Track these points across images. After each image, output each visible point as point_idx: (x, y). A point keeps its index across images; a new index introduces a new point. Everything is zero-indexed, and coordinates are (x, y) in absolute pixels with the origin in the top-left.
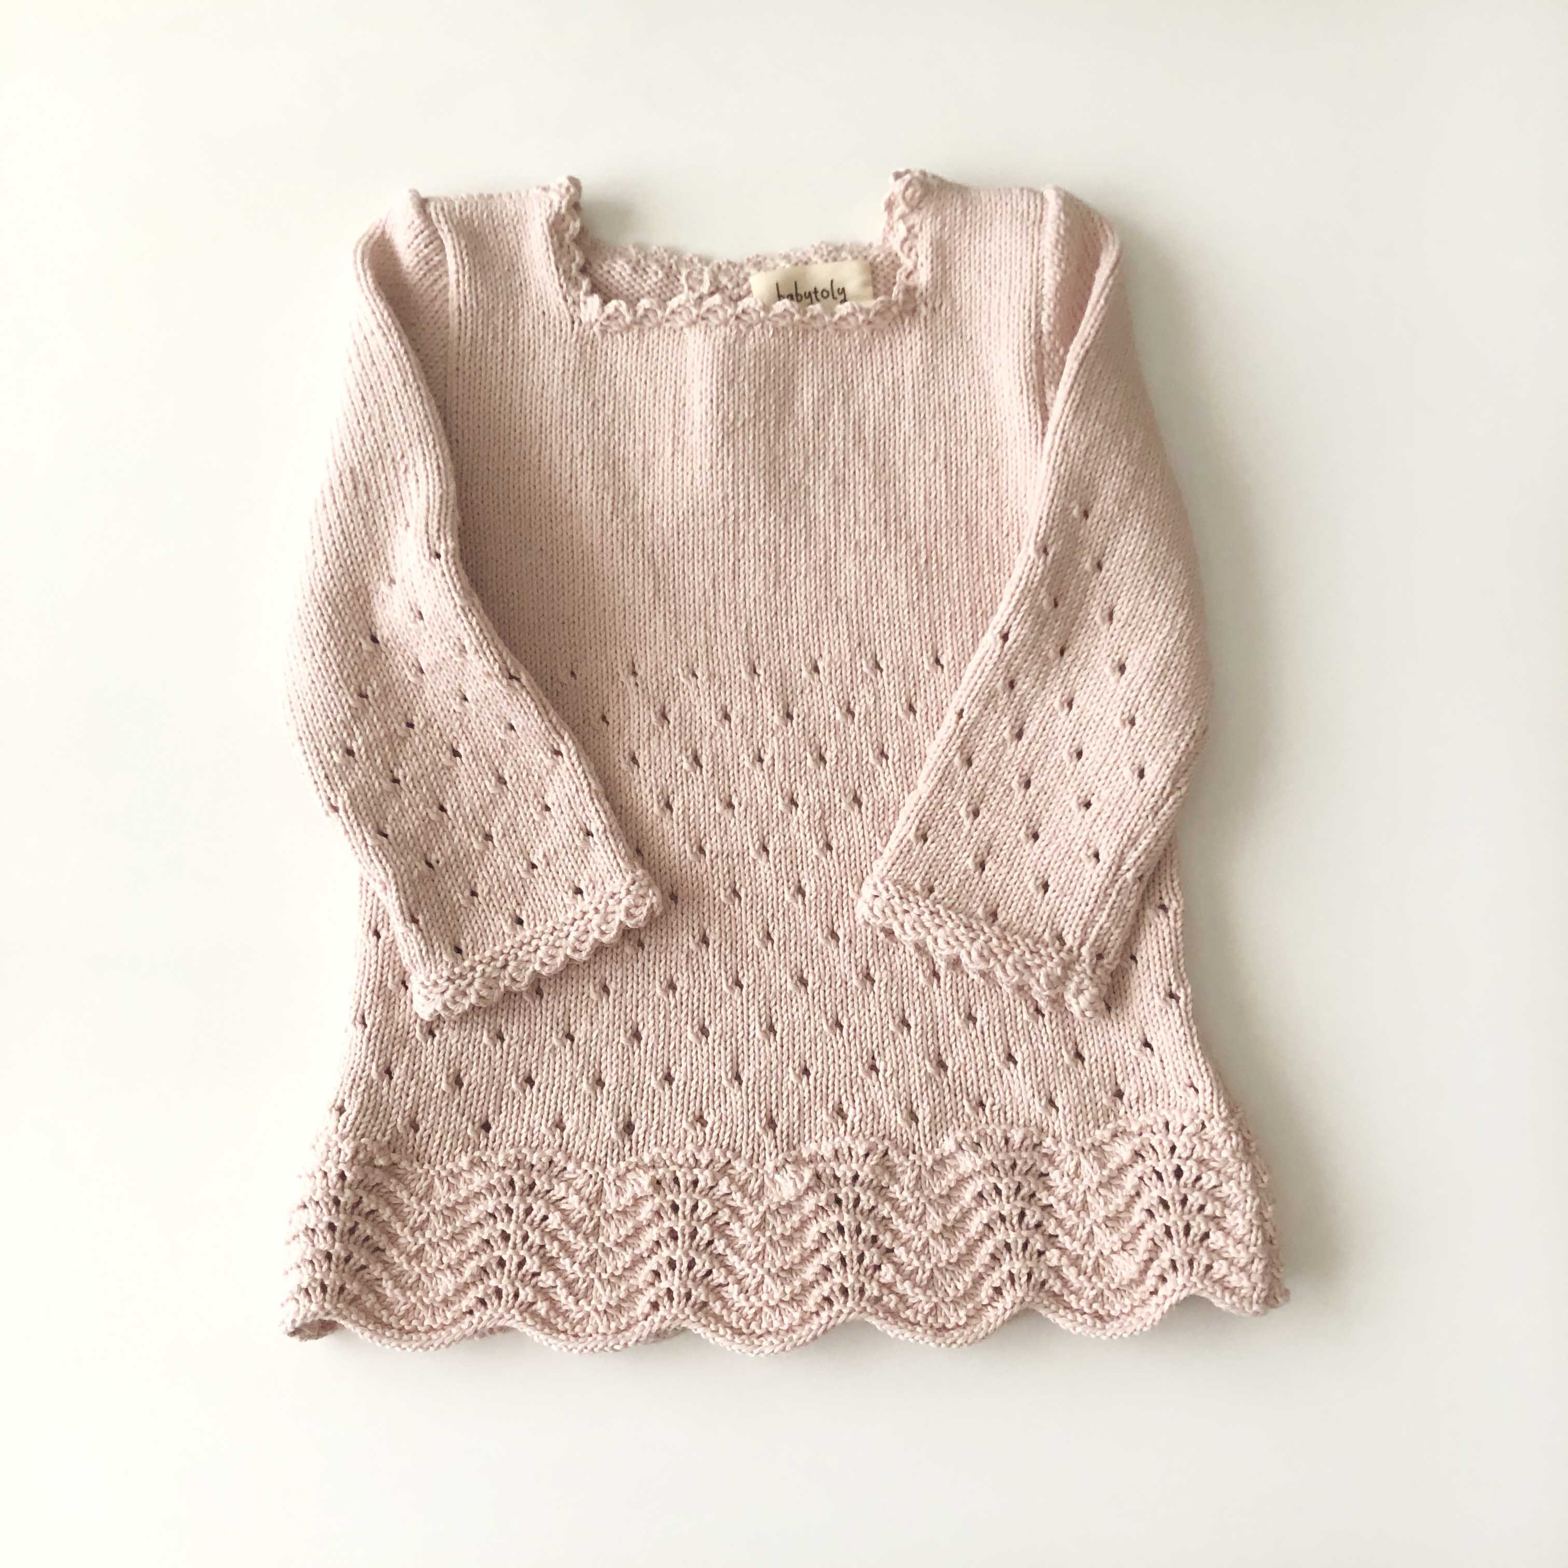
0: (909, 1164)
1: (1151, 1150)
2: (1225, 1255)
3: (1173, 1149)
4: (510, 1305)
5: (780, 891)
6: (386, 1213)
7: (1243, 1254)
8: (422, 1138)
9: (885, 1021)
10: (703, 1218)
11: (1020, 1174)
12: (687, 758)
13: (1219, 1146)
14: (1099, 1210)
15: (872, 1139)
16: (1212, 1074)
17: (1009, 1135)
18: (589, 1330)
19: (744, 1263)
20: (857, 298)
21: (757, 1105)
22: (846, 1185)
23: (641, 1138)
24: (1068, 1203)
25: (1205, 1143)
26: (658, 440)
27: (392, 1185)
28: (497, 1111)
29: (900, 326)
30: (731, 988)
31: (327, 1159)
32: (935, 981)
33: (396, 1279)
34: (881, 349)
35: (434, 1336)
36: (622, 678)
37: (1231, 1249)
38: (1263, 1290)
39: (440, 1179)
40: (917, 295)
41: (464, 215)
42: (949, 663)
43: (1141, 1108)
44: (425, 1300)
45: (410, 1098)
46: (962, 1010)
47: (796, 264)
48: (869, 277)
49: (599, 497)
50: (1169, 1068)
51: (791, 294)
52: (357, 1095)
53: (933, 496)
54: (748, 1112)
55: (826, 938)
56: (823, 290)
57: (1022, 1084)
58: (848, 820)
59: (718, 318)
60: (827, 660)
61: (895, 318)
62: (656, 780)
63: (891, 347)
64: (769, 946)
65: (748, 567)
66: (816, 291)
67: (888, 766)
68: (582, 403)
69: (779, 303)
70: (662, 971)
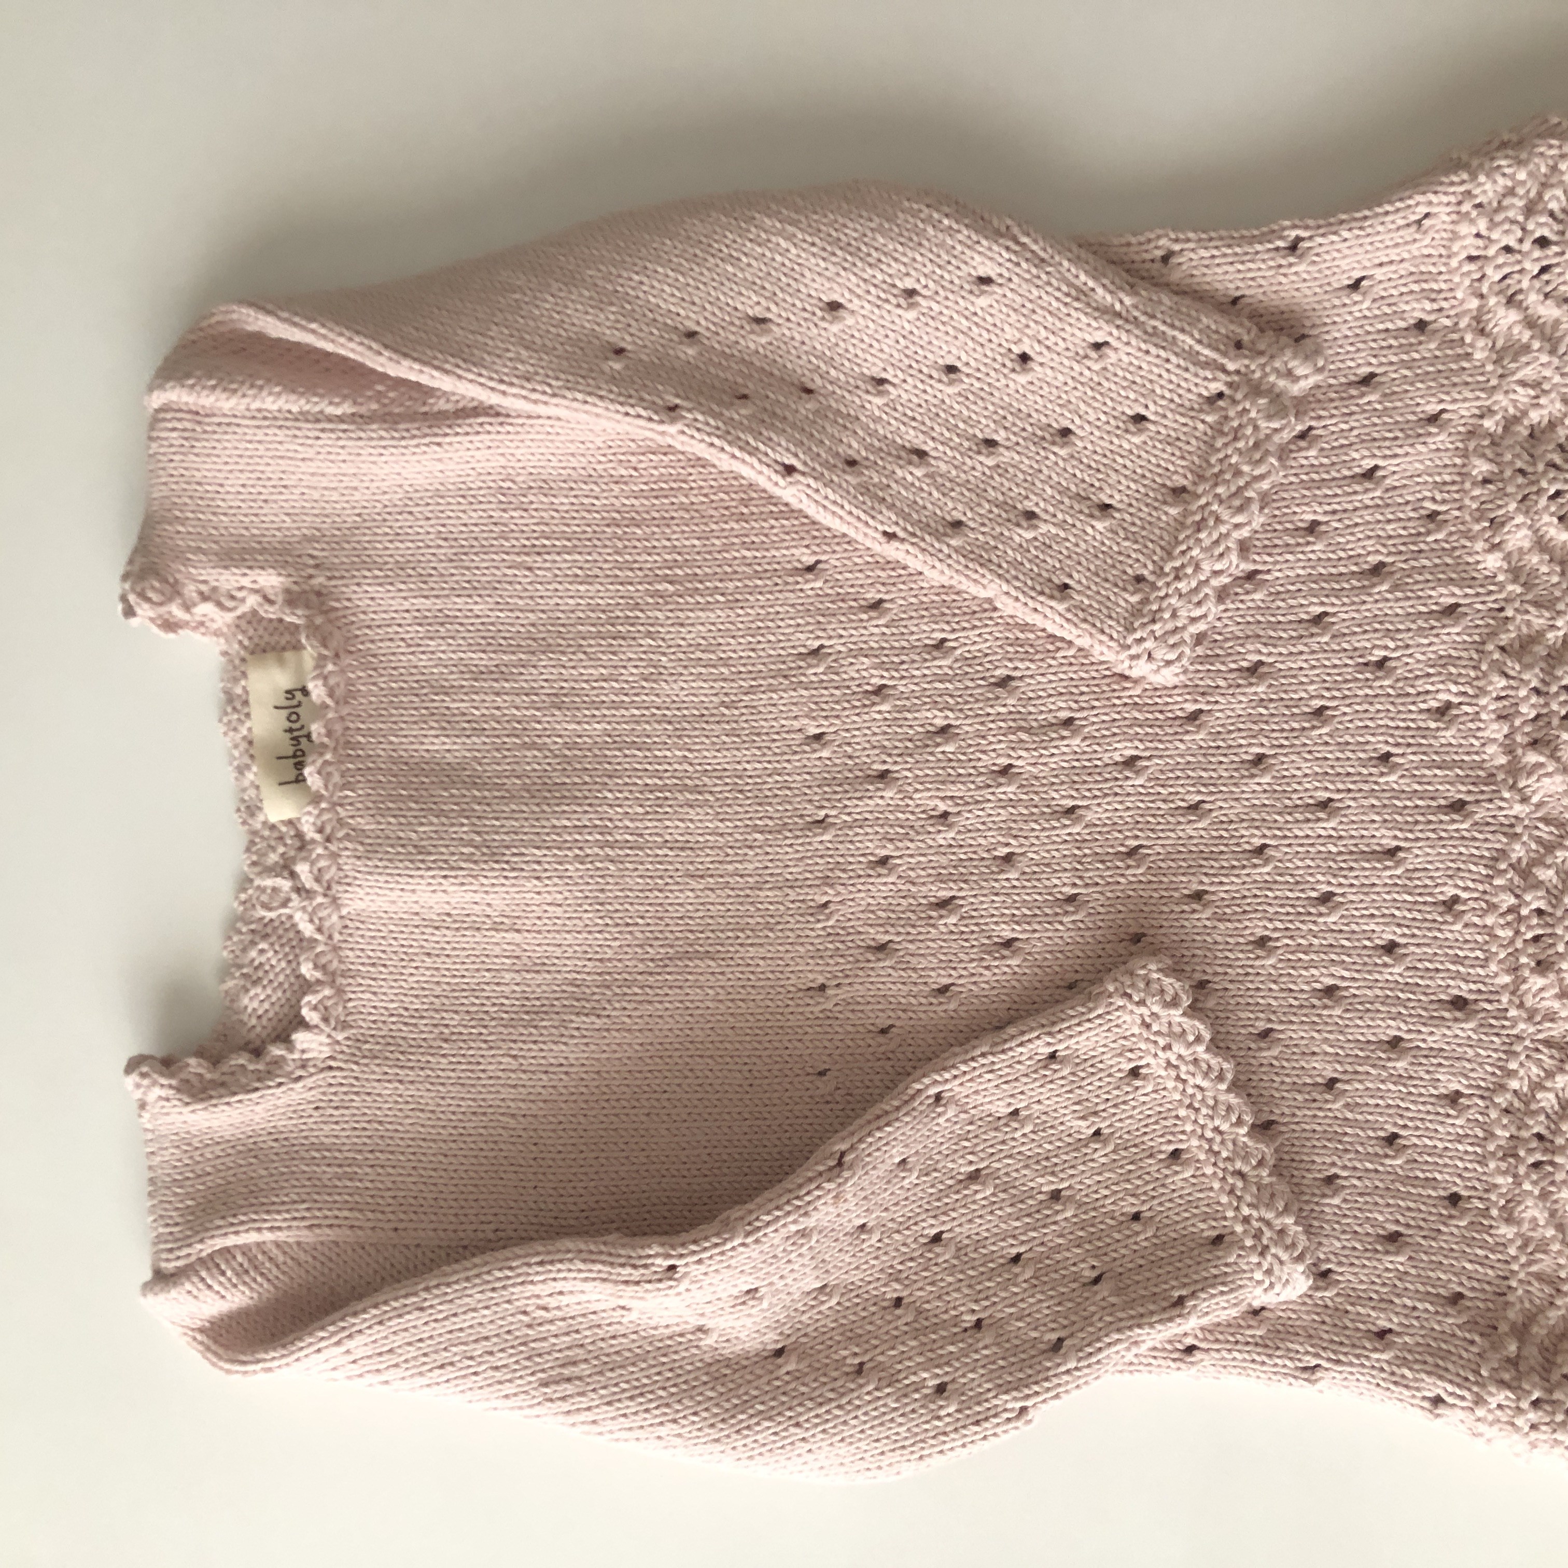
0: (1519, 617)
1: (1508, 281)
5: (1130, 790)
8: (1473, 1289)
9: (1316, 647)
11: (1534, 464)
12: (941, 917)
13: (1510, 184)
15: (1484, 667)
16: (1407, 193)
17: (1480, 478)
20: (299, 671)
21: (1432, 827)
22: (1547, 704)
23: (1473, 987)
25: (1505, 203)
26: (497, 950)
27: (1540, 1331)
28: (1433, 1183)
29: (340, 613)
30: (1267, 861)
31: (1513, 1424)
32: (1259, 577)
34: (372, 641)
36: (829, 1005)
39: (1530, 1263)
40: (295, 588)
41: (179, 1220)
42: (815, 553)
43: (1444, 295)
45: (1419, 1305)
46: (1301, 541)
47: (252, 757)
48: (270, 656)
49: (576, 1033)
50: (1394, 255)
51: (296, 764)
52: (1416, 1380)
53: (579, 572)
54: (1441, 838)
55: (1199, 727)
56: (289, 719)
57: (1408, 459)
58: (1031, 695)
59: (329, 867)
60: (806, 721)
61: (330, 621)
62: (972, 960)
63: (369, 627)
64: (1208, 806)
65: (675, 830)
66: (290, 730)
67: (956, 639)
68: (444, 1056)
69: (309, 781)
70: (1241, 955)
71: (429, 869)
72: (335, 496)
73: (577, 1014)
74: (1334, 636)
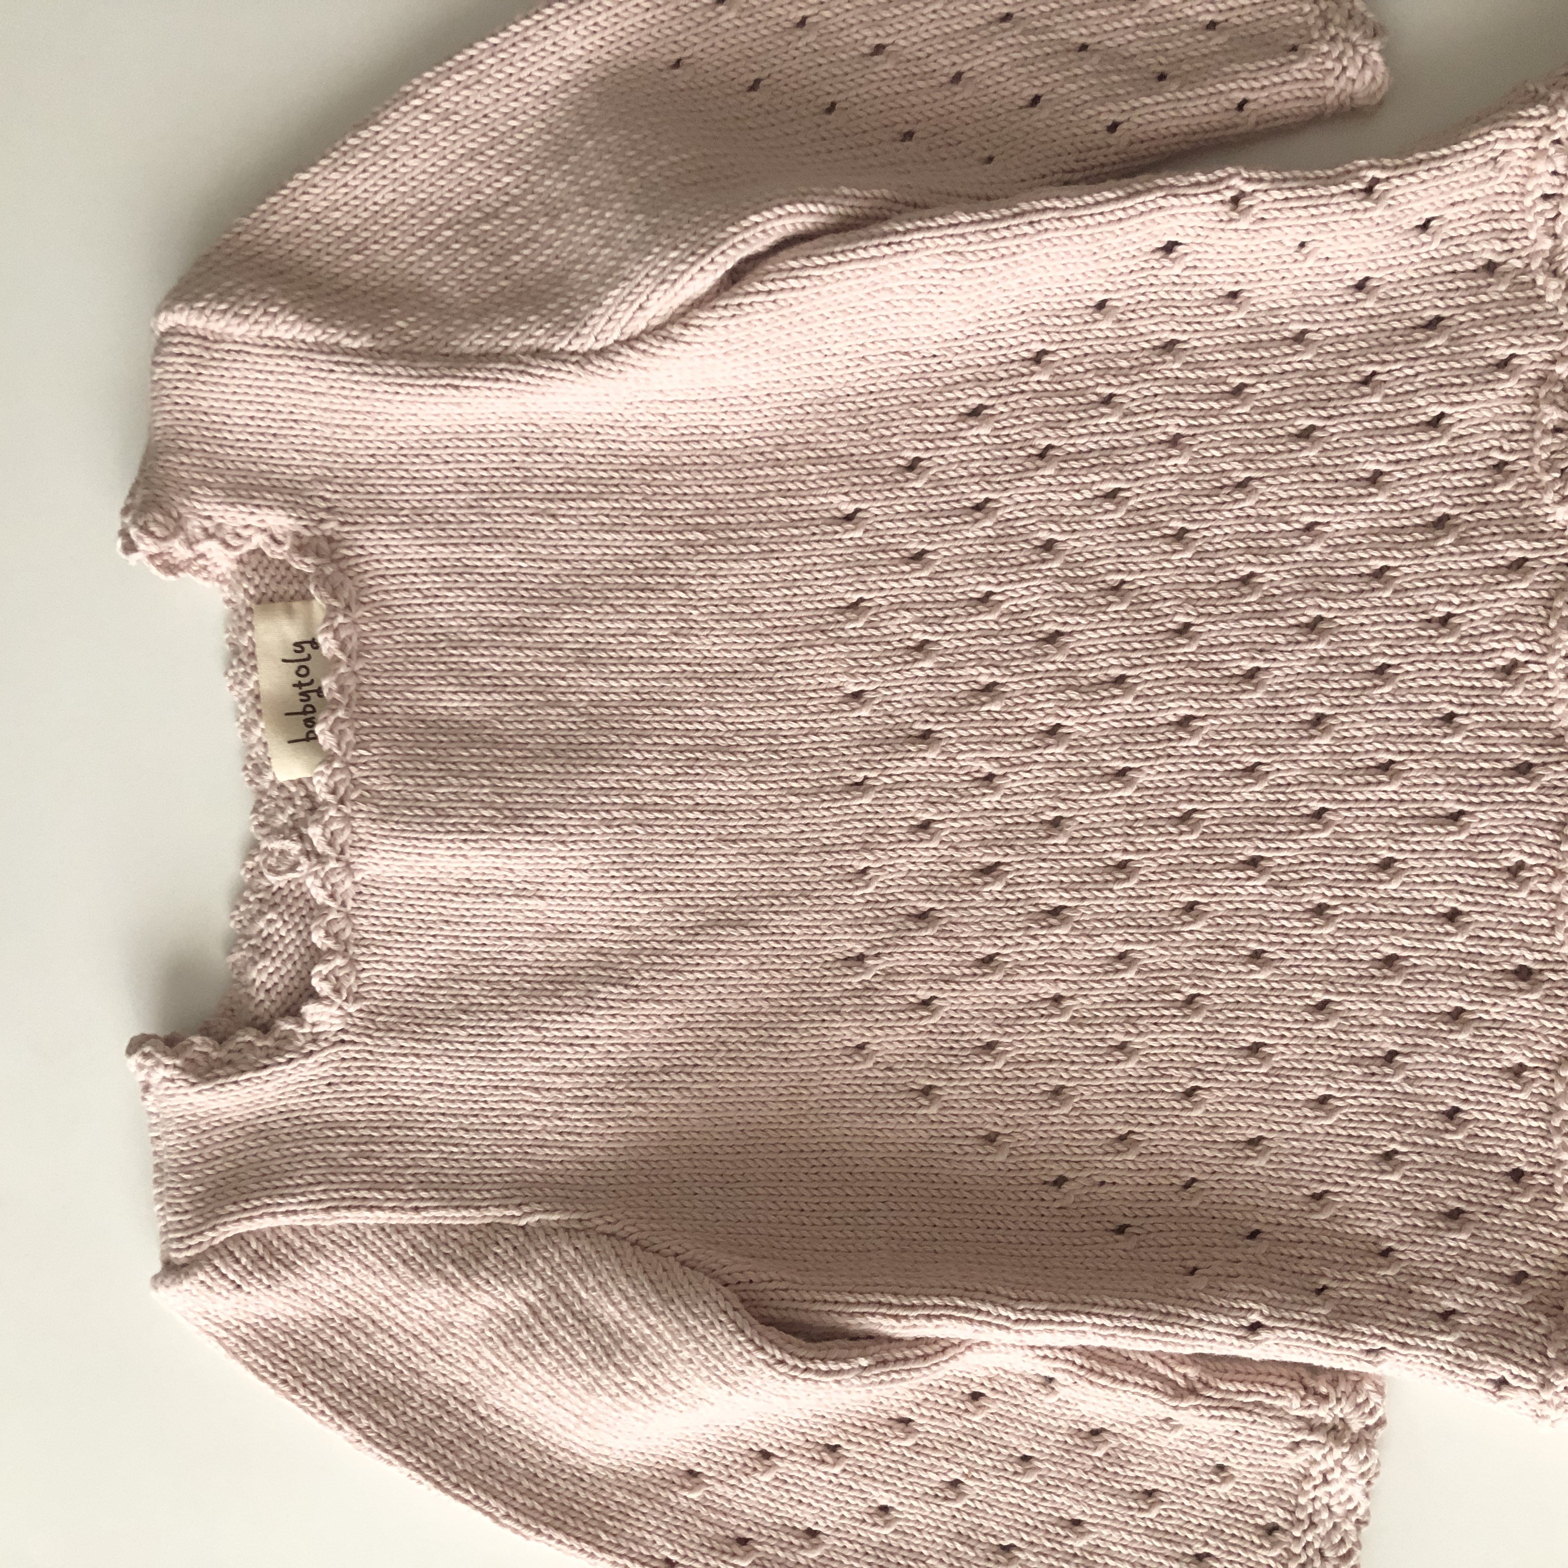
5: (1184, 752)
8: (1537, 1267)
9: (1377, 602)
12: (986, 884)
15: (1553, 624)
16: (1485, 130)
17: (1551, 426)
20: (309, 623)
21: (1497, 790)
23: (1538, 956)
26: (520, 918)
28: (1495, 1159)
29: (352, 562)
30: (1326, 825)
32: (1318, 528)
34: (387, 592)
36: (868, 977)
40: (306, 533)
42: (855, 501)
43: (1516, 235)
45: (1482, 1284)
46: (1362, 491)
47: (259, 712)
48: (279, 605)
49: (602, 1004)
50: (1467, 193)
51: (306, 721)
52: (1481, 1362)
53: (606, 520)
54: (1506, 802)
55: (1256, 686)
56: (297, 673)
57: (1476, 406)
58: (1082, 651)
59: (343, 830)
60: (845, 678)
61: (341, 571)
62: (1018, 929)
63: (383, 576)
64: (1264, 769)
65: (707, 792)
66: (299, 685)
67: (1002, 593)
68: (462, 1028)
69: (321, 741)
70: (1297, 924)
71: (449, 832)
72: (348, 435)
73: (604, 984)
74: (1395, 591)
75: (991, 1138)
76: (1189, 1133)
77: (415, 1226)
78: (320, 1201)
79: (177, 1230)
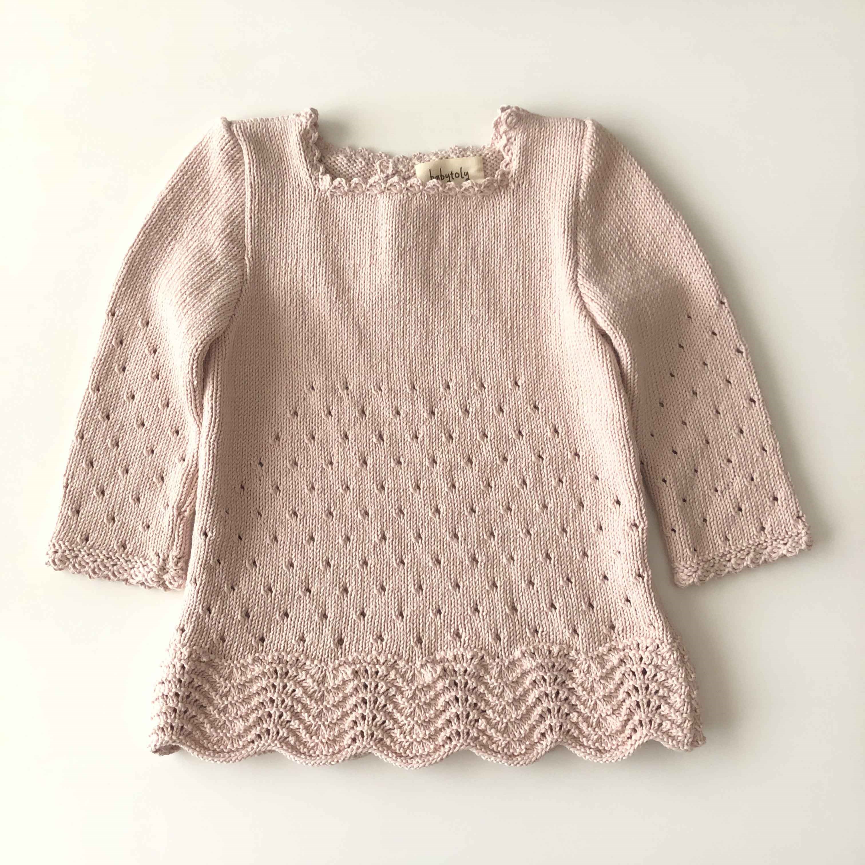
0: (495, 664)
1: (629, 659)
2: (670, 718)
3: (641, 659)
4: (274, 738)
5: (426, 511)
6: (207, 687)
7: (679, 718)
8: (227, 646)
9: (484, 584)
10: (381, 692)
11: (557, 671)
12: (376, 436)
13: (667, 658)
14: (600, 692)
15: (475, 650)
17: (551, 649)
18: (318, 753)
19: (403, 718)
20: (475, 178)
21: (412, 630)
22: (460, 675)
23: (347, 647)
24: (583, 687)
25: (659, 657)
26: (362, 257)
27: (211, 671)
28: (269, 631)
29: (499, 194)
30: (398, 565)
31: (175, 657)
32: (512, 561)
33: (212, 723)
34: (488, 207)
35: (232, 755)
36: (340, 391)
37: (673, 715)
38: (690, 738)
39: (237, 668)
40: (510, 176)
41: (252, 131)
42: (522, 385)
43: (625, 635)
44: (228, 735)
45: (221, 624)
46: (526, 578)
47: (442, 158)
48: (482, 166)
49: (329, 289)
50: (640, 614)
51: (438, 176)
52: (191, 622)
53: (515, 290)
54: (407, 634)
55: (452, 538)
56: (456, 173)
57: (559, 621)
58: (465, 472)
59: (396, 189)
60: (455, 382)
61: (495, 190)
62: (358, 448)
63: (493, 206)
64: (420, 541)
65: (411, 329)
66: (452, 174)
67: (487, 441)
68: (320, 236)
69: (431, 181)
70: (360, 554)
71: (395, 230)
72: (547, 192)
73: (337, 290)
74: (488, 591)
75: (278, 438)
76: (280, 513)
77: (244, 217)
78: (255, 181)
79: (244, 126)
